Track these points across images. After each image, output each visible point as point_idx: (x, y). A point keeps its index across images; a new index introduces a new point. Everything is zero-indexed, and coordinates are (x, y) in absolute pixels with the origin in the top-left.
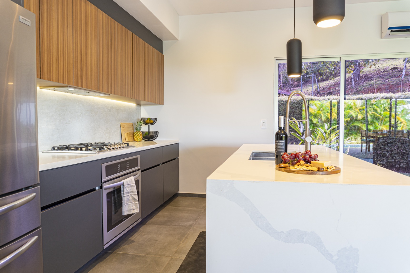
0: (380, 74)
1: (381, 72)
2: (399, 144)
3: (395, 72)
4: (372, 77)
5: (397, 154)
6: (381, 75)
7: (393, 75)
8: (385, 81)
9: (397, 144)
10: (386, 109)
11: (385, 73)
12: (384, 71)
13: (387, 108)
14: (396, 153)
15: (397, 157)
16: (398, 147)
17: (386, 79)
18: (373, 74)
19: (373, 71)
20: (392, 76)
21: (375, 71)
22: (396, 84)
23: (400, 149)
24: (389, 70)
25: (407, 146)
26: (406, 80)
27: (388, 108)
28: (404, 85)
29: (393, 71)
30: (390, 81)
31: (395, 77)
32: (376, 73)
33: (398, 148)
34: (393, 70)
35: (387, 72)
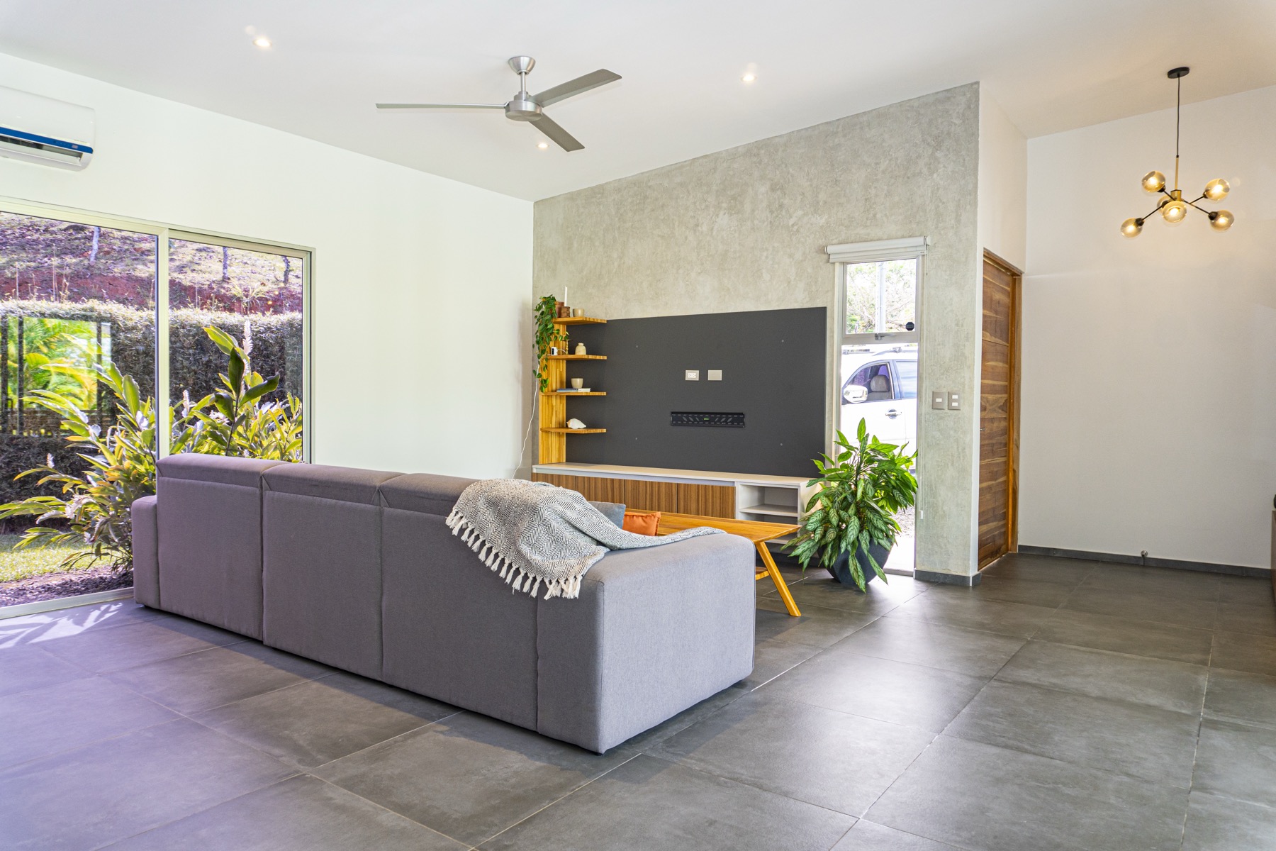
0: (29, 237)
1: (38, 230)
2: (12, 450)
3: (76, 239)
4: (4, 243)
5: (6, 481)
6: (34, 240)
7: (69, 247)
8: (42, 262)
9: (5, 451)
10: (38, 347)
11: (48, 236)
12: (46, 230)
13: (38, 344)
14: (3, 477)
15: (8, 490)
16: (7, 460)
17: (46, 256)
18: (9, 235)
19: (13, 225)
20: (66, 248)
21: (19, 224)
22: (72, 275)
23: (14, 464)
24: (61, 230)
25: (36, 456)
26: (102, 267)
27: (42, 343)
28: (95, 281)
29: (71, 234)
30: (55, 261)
31: (72, 253)
32: (18, 231)
33: (9, 461)
34: (71, 231)
35: (54, 236)
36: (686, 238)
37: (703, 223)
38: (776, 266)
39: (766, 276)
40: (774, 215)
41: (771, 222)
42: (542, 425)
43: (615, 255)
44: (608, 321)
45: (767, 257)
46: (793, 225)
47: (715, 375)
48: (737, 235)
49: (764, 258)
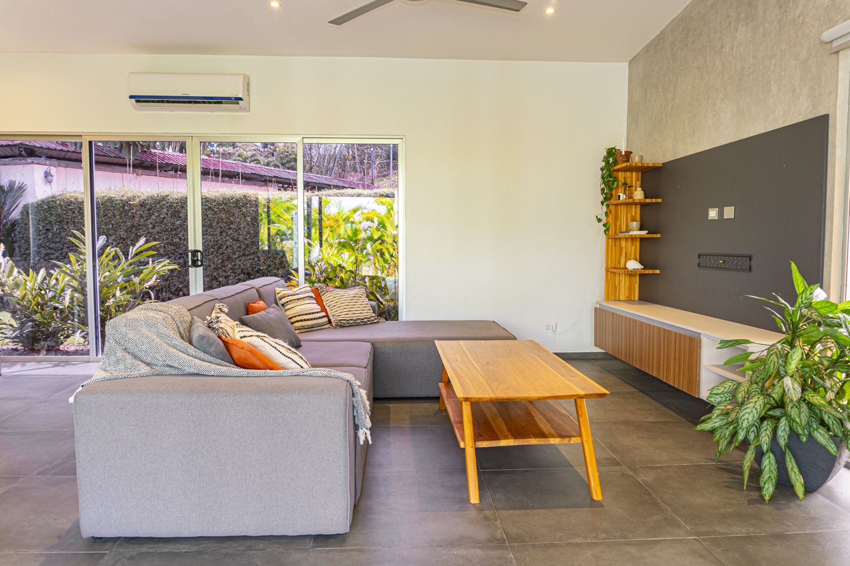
36: (714, 63)
37: (726, 42)
38: (783, 74)
39: (774, 89)
40: (782, 10)
41: (779, 20)
42: (611, 265)
43: (670, 98)
44: (663, 164)
45: (775, 65)
46: (799, 16)
47: (729, 212)
48: (751, 47)
49: (772, 67)
